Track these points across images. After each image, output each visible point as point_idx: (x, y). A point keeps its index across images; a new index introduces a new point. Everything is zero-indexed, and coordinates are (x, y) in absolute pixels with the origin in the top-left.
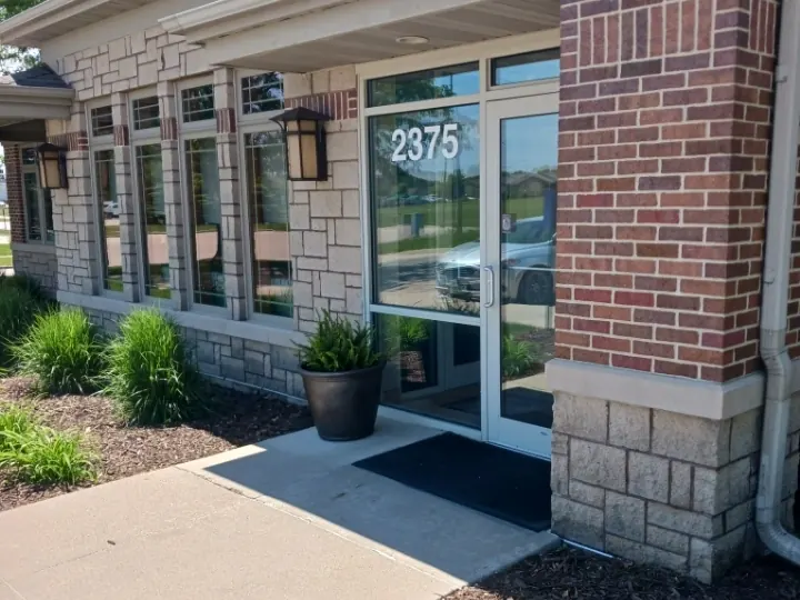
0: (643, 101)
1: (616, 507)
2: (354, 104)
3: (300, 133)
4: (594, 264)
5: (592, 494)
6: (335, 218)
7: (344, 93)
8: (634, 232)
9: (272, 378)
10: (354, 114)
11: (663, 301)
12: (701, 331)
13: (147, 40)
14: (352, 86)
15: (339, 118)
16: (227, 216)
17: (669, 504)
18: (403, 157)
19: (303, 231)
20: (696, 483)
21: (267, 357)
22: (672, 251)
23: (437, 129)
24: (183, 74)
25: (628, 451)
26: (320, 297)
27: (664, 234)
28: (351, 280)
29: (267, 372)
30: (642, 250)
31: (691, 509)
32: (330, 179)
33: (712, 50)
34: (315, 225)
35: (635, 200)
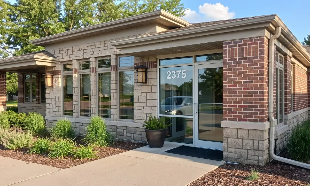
0: (243, 65)
1: (240, 152)
2: (156, 65)
3: (142, 71)
4: (233, 99)
5: (233, 150)
6: (149, 93)
7: (153, 62)
8: (242, 92)
9: (126, 136)
10: (156, 67)
11: (250, 106)
12: (259, 112)
13: (87, 46)
14: (155, 60)
15: (151, 68)
16: (113, 93)
17: (253, 150)
18: (170, 78)
19: (139, 96)
20: (259, 144)
21: (125, 131)
22: (252, 96)
23: (180, 71)
24: (100, 56)
25: (243, 139)
26: (144, 113)
27: (249, 92)
28: (153, 108)
29: (125, 134)
30: (244, 96)
31: (259, 150)
32: (148, 83)
33: (259, 56)
34: (143, 94)
35: (242, 86)
